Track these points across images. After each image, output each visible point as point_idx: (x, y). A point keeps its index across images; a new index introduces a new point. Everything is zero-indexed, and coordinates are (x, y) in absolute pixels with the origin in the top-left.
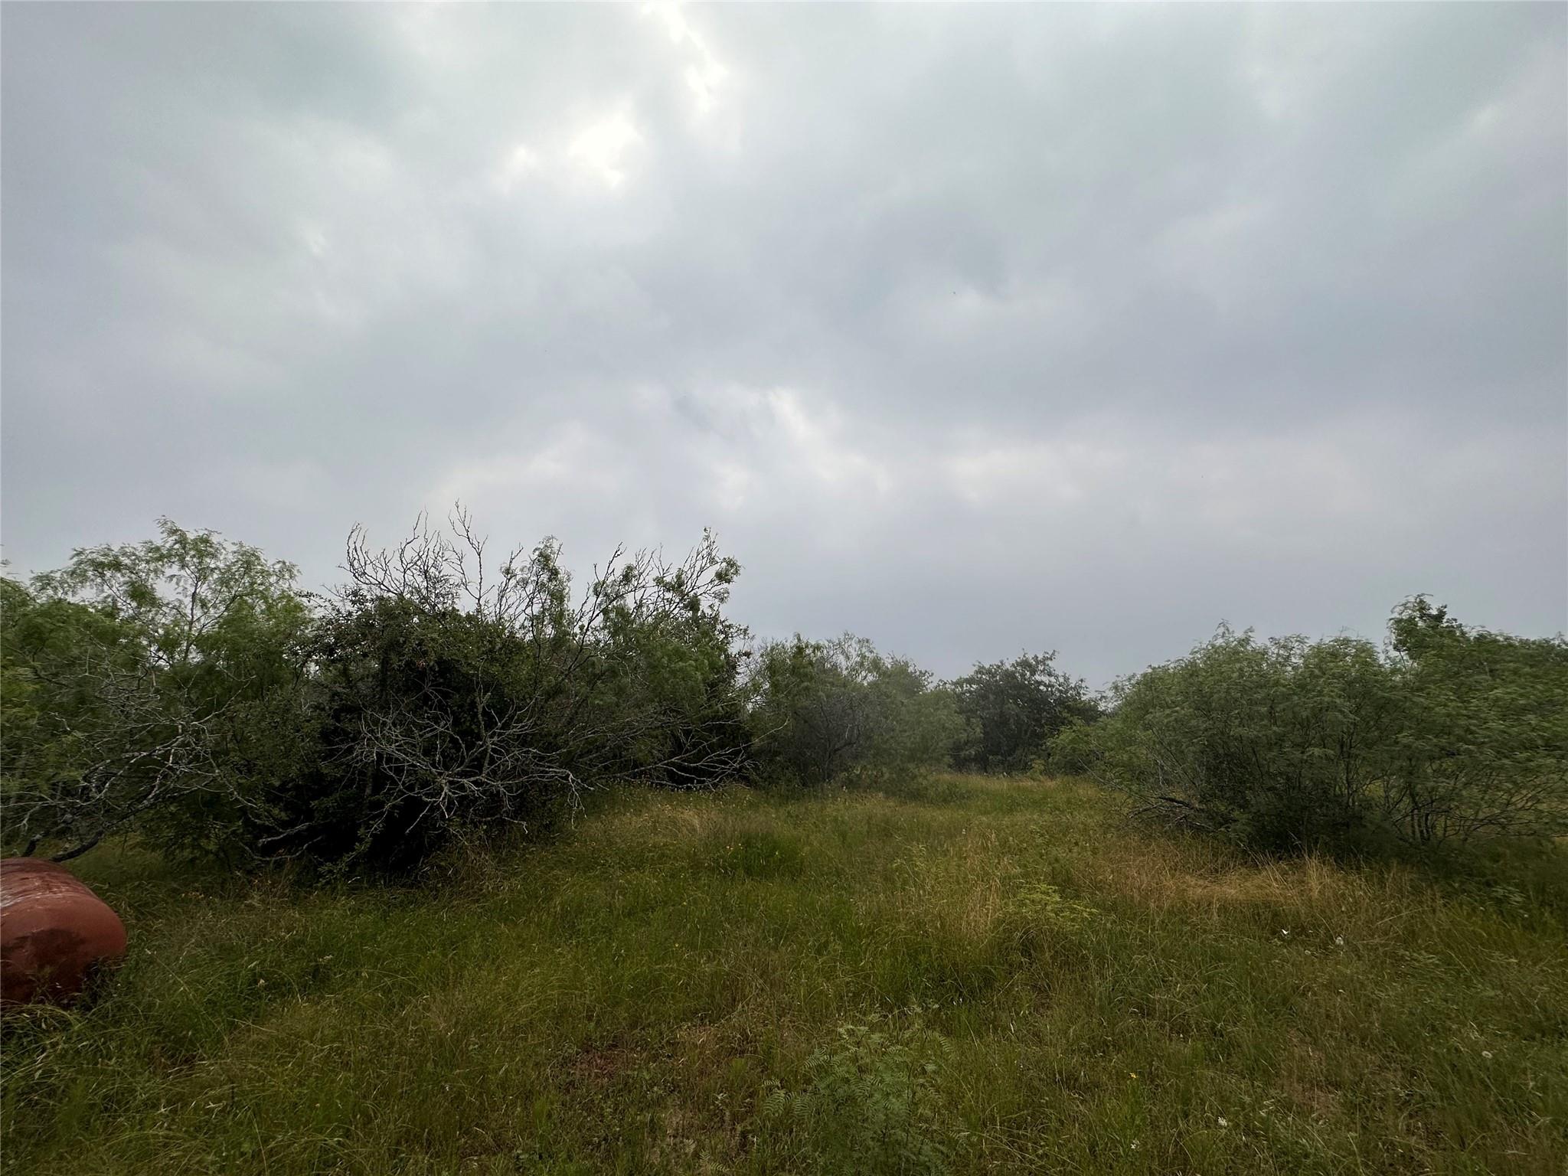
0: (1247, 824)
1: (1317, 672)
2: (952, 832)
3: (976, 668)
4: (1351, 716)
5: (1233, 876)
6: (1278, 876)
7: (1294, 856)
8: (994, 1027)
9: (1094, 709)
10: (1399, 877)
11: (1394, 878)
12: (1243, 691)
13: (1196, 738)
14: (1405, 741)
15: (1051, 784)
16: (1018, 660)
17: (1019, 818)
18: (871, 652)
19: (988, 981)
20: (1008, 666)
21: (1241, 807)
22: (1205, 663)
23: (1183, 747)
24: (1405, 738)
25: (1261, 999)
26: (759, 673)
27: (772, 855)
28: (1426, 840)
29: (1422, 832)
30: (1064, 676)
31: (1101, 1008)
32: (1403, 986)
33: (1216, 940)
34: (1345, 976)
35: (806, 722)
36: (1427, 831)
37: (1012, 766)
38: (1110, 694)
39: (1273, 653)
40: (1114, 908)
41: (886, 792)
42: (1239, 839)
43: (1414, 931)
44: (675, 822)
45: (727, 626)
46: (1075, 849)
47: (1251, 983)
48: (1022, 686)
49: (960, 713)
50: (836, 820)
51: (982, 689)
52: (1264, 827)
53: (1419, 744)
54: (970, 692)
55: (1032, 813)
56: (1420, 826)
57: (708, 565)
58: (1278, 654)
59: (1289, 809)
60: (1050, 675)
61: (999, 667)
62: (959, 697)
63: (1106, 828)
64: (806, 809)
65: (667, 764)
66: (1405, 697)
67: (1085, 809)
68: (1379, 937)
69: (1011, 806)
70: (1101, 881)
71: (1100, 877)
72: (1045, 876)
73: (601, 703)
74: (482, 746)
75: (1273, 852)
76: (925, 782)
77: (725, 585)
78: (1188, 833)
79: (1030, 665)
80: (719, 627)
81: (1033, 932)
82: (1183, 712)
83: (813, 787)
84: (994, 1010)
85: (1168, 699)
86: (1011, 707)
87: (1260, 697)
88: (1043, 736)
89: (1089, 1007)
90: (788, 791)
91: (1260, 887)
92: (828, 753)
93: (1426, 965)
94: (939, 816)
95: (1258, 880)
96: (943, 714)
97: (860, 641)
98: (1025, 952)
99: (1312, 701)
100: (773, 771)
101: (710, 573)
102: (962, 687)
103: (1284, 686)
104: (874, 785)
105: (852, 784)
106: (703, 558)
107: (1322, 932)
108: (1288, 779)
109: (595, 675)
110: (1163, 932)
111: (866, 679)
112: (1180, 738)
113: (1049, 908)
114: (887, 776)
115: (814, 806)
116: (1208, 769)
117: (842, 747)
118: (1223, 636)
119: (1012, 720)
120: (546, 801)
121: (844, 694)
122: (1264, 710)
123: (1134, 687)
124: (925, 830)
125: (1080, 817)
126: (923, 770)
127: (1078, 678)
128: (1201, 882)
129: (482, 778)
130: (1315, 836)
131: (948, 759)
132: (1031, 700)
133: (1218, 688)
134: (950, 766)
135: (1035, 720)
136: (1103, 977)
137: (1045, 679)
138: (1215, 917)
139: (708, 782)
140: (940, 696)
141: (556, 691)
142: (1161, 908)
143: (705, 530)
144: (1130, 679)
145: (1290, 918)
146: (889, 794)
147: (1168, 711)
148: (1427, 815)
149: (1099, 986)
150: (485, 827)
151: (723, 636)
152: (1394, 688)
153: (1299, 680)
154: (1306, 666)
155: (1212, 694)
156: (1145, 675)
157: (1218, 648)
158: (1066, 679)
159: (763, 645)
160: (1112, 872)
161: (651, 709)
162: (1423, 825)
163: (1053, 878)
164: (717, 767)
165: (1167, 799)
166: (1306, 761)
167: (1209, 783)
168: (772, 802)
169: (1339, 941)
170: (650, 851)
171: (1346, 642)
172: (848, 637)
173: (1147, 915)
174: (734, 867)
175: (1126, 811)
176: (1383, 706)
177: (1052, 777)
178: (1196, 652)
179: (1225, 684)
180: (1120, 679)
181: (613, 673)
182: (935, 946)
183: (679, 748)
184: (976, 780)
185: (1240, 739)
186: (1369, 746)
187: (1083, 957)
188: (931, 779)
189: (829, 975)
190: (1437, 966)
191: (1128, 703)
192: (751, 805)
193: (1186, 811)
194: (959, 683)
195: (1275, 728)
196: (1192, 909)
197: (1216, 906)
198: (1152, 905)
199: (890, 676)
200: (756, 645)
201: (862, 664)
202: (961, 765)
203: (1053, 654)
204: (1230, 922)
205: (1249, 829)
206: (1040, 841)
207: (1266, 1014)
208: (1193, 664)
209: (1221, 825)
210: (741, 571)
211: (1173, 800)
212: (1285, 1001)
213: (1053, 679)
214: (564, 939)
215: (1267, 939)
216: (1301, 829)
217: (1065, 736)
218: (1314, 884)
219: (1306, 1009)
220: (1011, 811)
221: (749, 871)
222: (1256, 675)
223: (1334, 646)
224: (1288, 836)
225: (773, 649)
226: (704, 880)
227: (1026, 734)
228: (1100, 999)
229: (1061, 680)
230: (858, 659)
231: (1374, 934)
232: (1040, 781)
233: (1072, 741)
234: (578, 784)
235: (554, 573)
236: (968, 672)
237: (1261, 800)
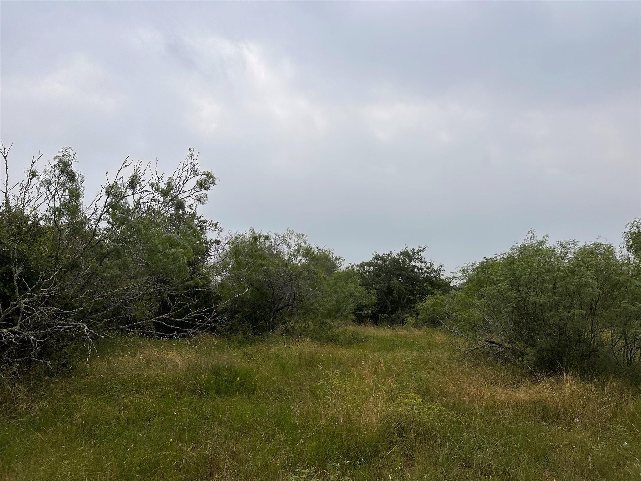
0: (534, 356)
1: (581, 263)
2: (355, 363)
3: (374, 256)
4: (598, 291)
5: (523, 387)
6: (548, 386)
7: (558, 374)
8: (379, 478)
9: (447, 284)
10: (613, 384)
11: (610, 385)
12: (539, 274)
13: (510, 303)
14: (624, 305)
15: (418, 333)
16: (402, 251)
17: (398, 354)
18: (305, 243)
19: (376, 452)
20: (394, 255)
21: (531, 345)
22: (519, 256)
23: (502, 309)
24: (625, 303)
25: (532, 454)
26: (226, 256)
27: (234, 380)
28: (629, 364)
29: (628, 359)
30: (430, 263)
31: (443, 464)
32: (606, 443)
33: (510, 424)
34: (578, 439)
35: (258, 290)
36: (631, 359)
37: (393, 321)
38: (459, 274)
39: (558, 251)
40: (453, 407)
41: (312, 338)
42: (529, 365)
43: (616, 414)
44: (162, 361)
45: (202, 221)
46: (433, 372)
47: (528, 446)
48: (403, 269)
49: (362, 286)
50: (277, 356)
51: (376, 269)
52: (543, 358)
53: (632, 308)
54: (369, 272)
55: (406, 351)
56: (627, 356)
57: (192, 176)
58: (561, 252)
59: (558, 346)
60: (421, 261)
61: (389, 255)
62: (361, 275)
63: (451, 360)
64: (257, 349)
65: (159, 319)
66: (628, 280)
67: (439, 349)
68: (598, 418)
69: (393, 346)
70: (447, 392)
71: (446, 389)
72: (413, 389)
73: (109, 275)
74: (15, 305)
75: (547, 372)
76: (337, 331)
77: (205, 192)
78: (500, 361)
79: (409, 255)
80: (196, 221)
81: (405, 423)
82: (503, 287)
83: (262, 335)
84: (379, 469)
85: (495, 279)
86: (395, 282)
87: (548, 278)
88: (415, 302)
89: (435, 464)
90: (244, 338)
91: (538, 393)
92: (273, 312)
93: (619, 431)
94: (345, 353)
95: (537, 388)
96: (351, 287)
97: (297, 235)
98: (400, 434)
99: (576, 281)
100: (234, 324)
101: (193, 182)
102: (364, 268)
103: (562, 272)
104: (304, 332)
105: (289, 332)
106: (188, 170)
107: (568, 416)
108: (559, 328)
109: (102, 254)
110: (481, 420)
111: (300, 261)
112: (499, 303)
113: (415, 407)
114: (311, 328)
115: (263, 348)
116: (515, 323)
117: (283, 308)
118: (530, 240)
119: (395, 291)
120: (63, 346)
121: (285, 271)
122: (551, 286)
123: (474, 270)
124: (337, 362)
125: (435, 353)
126: (336, 323)
127: (439, 264)
128: (505, 391)
129: (15, 329)
130: (570, 362)
131: (352, 317)
132: (408, 278)
133: (525, 272)
134: (353, 321)
135: (410, 291)
136: (445, 446)
137: (418, 264)
138: (511, 410)
139: (190, 331)
140: (349, 274)
141: (74, 266)
142: (481, 407)
143: (190, 149)
144: (472, 265)
145: (552, 409)
146: (313, 339)
147: (494, 286)
148: (632, 349)
149: (442, 452)
150: (18, 365)
151: (199, 228)
152: (621, 274)
153: (571, 268)
154: (577, 259)
155: (521, 276)
156: (482, 263)
157: (527, 247)
158: (432, 265)
159: (228, 236)
160: (454, 386)
161: (144, 279)
162: (629, 355)
163: (418, 390)
164: (196, 321)
165: (489, 342)
166: (570, 317)
167: (514, 330)
168: (233, 345)
169: (577, 420)
170: (145, 380)
171: (599, 245)
172: (290, 232)
173: (472, 410)
174: (207, 389)
175: (464, 349)
176: (615, 285)
177: (419, 328)
178: (514, 249)
179: (529, 270)
180: (466, 265)
181: (118, 253)
182: (344, 433)
183: (165, 308)
184: (370, 330)
185: (535, 304)
186: (606, 308)
187: (434, 436)
188: (341, 329)
189: (276, 453)
190: (625, 432)
191: (470, 280)
192: (218, 347)
193: (499, 349)
194: (362, 266)
195: (555, 297)
196: (498, 406)
197: (512, 404)
198: (476, 405)
199: (317, 259)
200: (224, 236)
201: (298, 251)
202: (360, 319)
203: (424, 248)
204: (519, 413)
205: (534, 359)
206: (410, 367)
207: (534, 462)
208: (511, 256)
209: (519, 356)
210: (217, 182)
211: (493, 342)
212: (545, 455)
213: (423, 265)
214: (84, 441)
215: (539, 422)
216: (564, 358)
217: (429, 301)
218: (567, 390)
219: (555, 458)
220: (392, 350)
221: (218, 392)
222: (548, 264)
223: (593, 248)
224: (556, 363)
225: (236, 238)
226: (186, 398)
227: (403, 300)
228: (443, 459)
229: (428, 265)
230: (296, 248)
231: (596, 416)
232: (411, 331)
233: (434, 305)
234: (91, 333)
235: (72, 177)
236: (369, 258)
237: (542, 341)
